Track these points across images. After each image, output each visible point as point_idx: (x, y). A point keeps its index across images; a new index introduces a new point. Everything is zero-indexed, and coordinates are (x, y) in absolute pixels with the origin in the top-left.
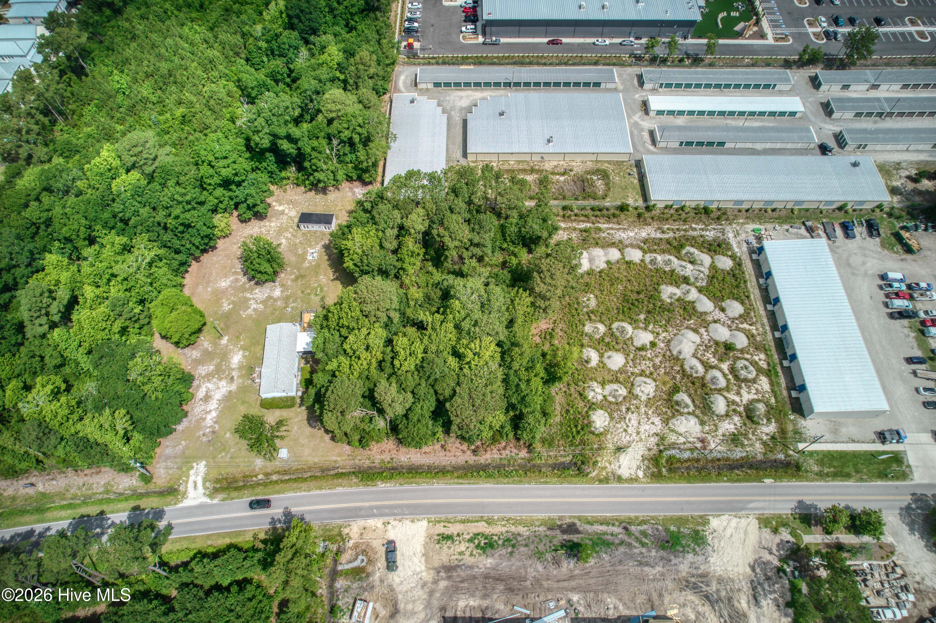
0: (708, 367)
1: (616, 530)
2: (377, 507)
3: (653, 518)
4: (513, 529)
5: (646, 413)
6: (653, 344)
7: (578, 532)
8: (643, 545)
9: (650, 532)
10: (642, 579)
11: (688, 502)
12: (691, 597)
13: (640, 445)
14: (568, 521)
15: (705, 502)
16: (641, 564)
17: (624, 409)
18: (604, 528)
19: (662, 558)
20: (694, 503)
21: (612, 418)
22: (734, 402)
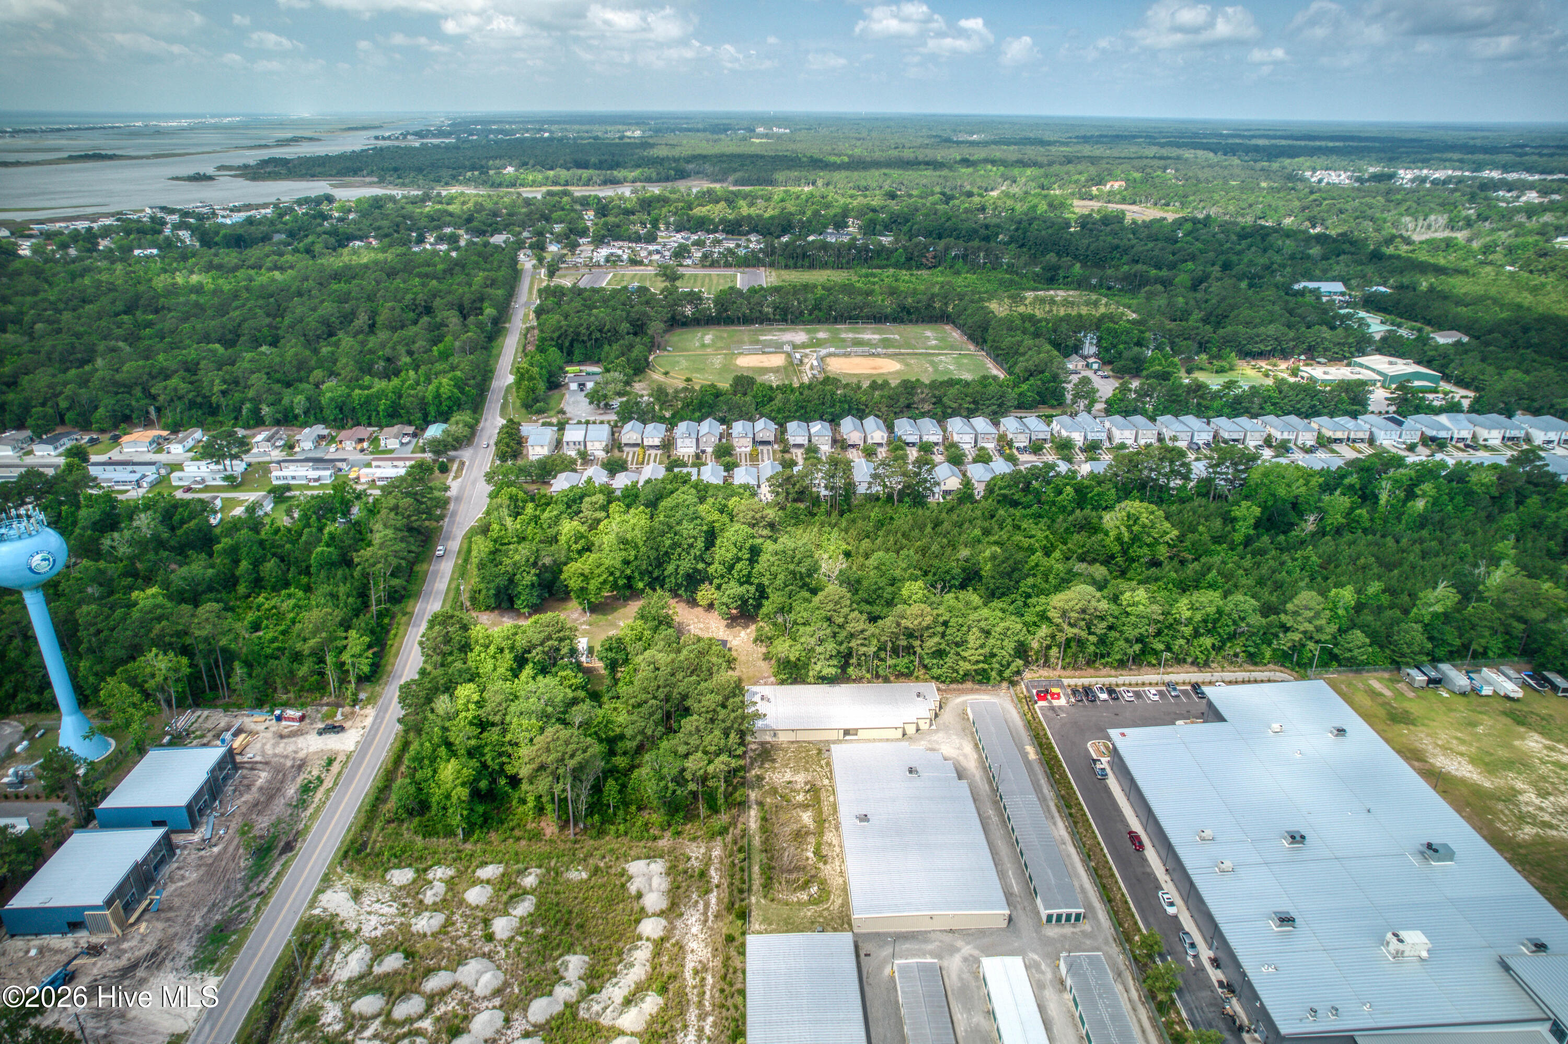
0: (432, 1000)
1: (263, 887)
3: (257, 919)
4: (314, 806)
5: (392, 923)
6: (490, 938)
7: (282, 853)
8: (232, 909)
9: (244, 916)
10: (195, 906)
11: (255, 955)
12: (147, 948)
13: (353, 914)
14: (298, 846)
15: (244, 974)
16: (214, 905)
17: (408, 901)
18: (273, 874)
19: (206, 925)
20: (250, 962)
21: (401, 888)
22: (364, 1028)
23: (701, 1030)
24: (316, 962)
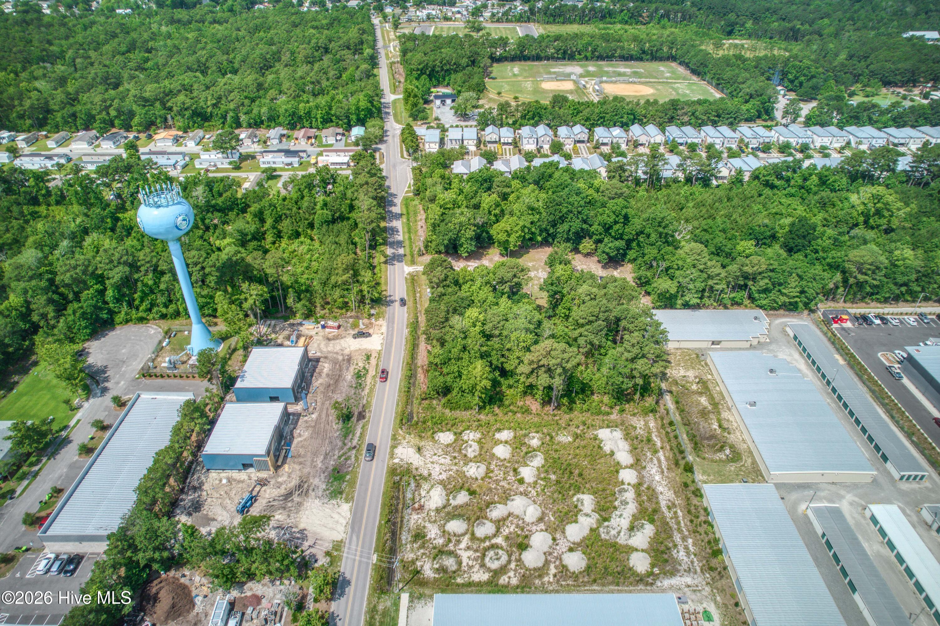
0: (499, 523)
1: (355, 442)
2: (393, 330)
3: (359, 465)
4: (368, 387)
5: (450, 470)
6: (521, 481)
7: (358, 420)
8: (340, 457)
9: (349, 462)
10: (315, 454)
11: (367, 490)
12: (294, 482)
13: (422, 463)
14: (367, 415)
15: (364, 502)
16: (326, 454)
17: (456, 454)
18: (358, 434)
19: (327, 468)
20: (366, 494)
21: (448, 446)
22: (459, 542)
23: (686, 548)
24: (409, 495)
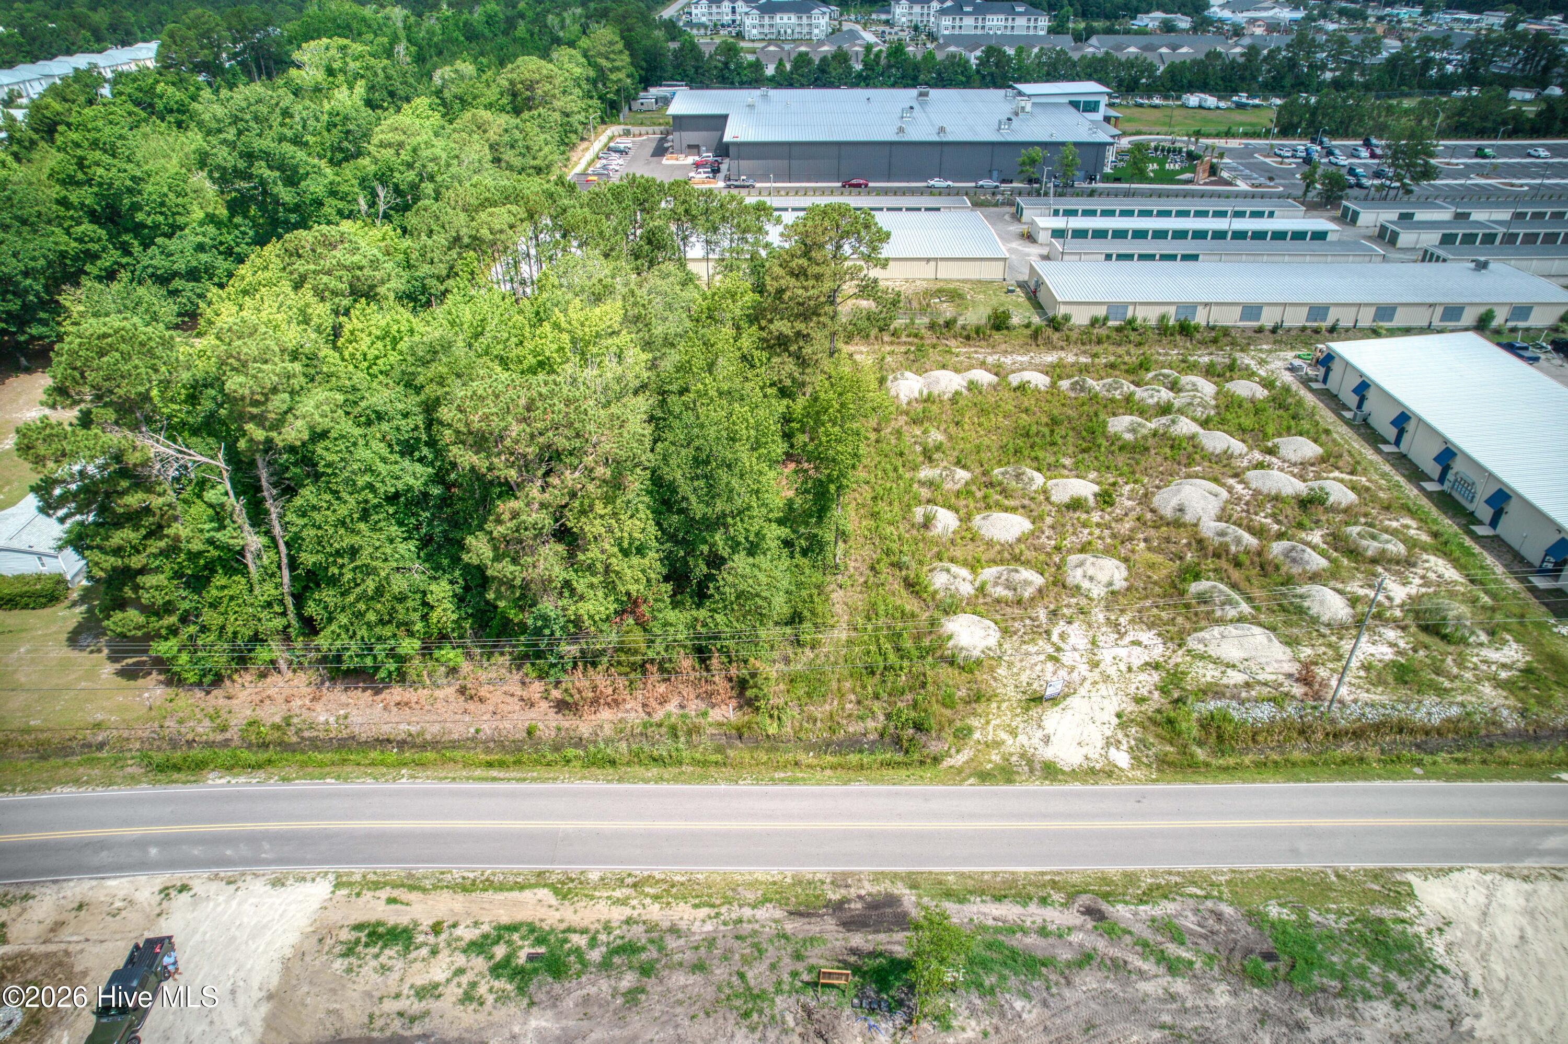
0: (1266, 536)
1: (1057, 917)
2: (164, 842)
3: (1193, 879)
4: (654, 912)
5: (1112, 623)
6: (1104, 501)
7: (902, 921)
8: (1173, 967)
9: (1190, 922)
13: (1106, 689)
14: (868, 888)
17: (1041, 613)
18: (1009, 911)
19: (1264, 1017)
20: (1332, 833)
24: (1264, 713)
